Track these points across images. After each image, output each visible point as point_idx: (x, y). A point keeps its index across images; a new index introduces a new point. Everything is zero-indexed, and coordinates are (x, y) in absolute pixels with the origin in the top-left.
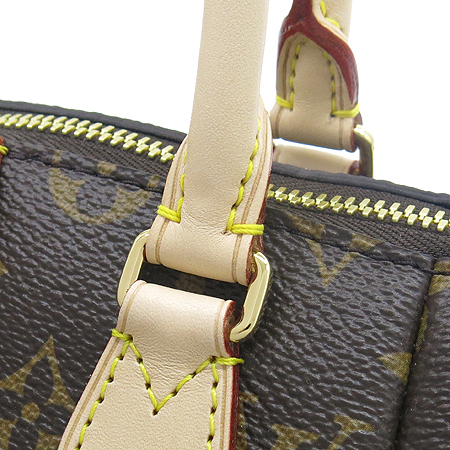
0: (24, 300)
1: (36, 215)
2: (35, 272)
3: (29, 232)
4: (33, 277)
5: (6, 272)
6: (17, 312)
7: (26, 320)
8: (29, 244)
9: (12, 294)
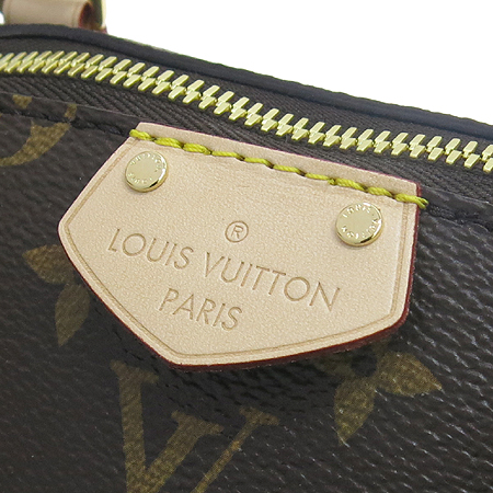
0: (468, 430)
1: (480, 306)
2: (484, 391)
3: (471, 332)
4: (482, 398)
5: (440, 388)
6: (459, 446)
7: (474, 460)
8: (473, 349)
9: (450, 420)
